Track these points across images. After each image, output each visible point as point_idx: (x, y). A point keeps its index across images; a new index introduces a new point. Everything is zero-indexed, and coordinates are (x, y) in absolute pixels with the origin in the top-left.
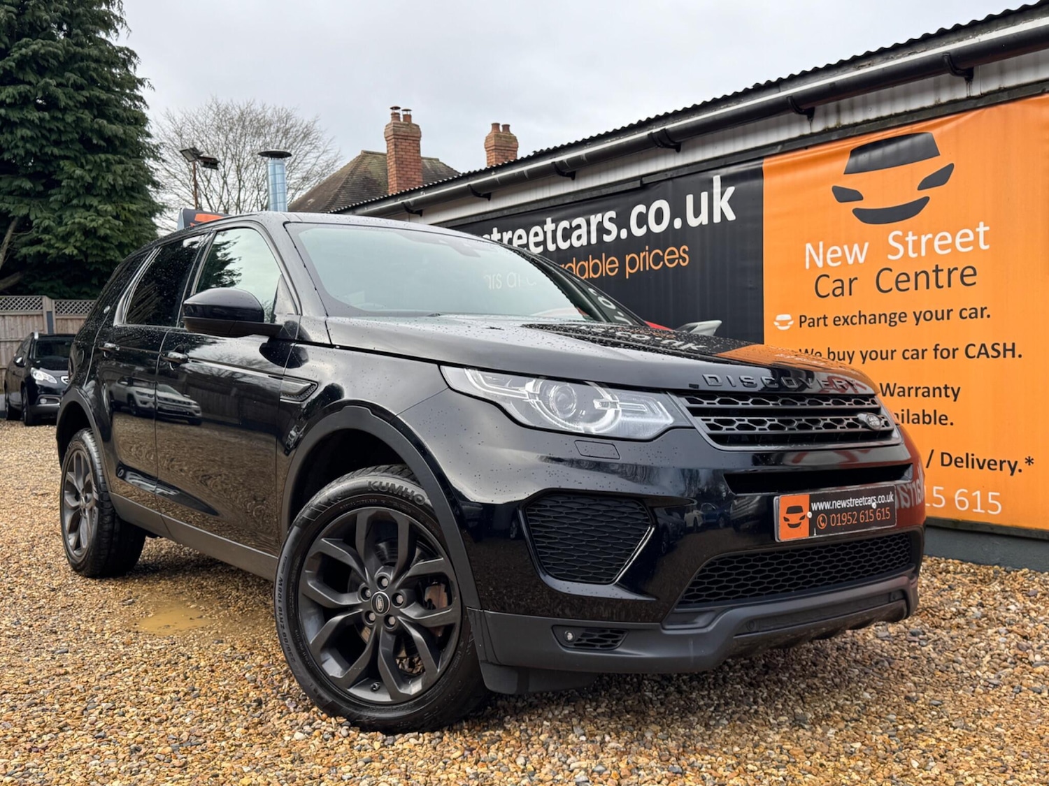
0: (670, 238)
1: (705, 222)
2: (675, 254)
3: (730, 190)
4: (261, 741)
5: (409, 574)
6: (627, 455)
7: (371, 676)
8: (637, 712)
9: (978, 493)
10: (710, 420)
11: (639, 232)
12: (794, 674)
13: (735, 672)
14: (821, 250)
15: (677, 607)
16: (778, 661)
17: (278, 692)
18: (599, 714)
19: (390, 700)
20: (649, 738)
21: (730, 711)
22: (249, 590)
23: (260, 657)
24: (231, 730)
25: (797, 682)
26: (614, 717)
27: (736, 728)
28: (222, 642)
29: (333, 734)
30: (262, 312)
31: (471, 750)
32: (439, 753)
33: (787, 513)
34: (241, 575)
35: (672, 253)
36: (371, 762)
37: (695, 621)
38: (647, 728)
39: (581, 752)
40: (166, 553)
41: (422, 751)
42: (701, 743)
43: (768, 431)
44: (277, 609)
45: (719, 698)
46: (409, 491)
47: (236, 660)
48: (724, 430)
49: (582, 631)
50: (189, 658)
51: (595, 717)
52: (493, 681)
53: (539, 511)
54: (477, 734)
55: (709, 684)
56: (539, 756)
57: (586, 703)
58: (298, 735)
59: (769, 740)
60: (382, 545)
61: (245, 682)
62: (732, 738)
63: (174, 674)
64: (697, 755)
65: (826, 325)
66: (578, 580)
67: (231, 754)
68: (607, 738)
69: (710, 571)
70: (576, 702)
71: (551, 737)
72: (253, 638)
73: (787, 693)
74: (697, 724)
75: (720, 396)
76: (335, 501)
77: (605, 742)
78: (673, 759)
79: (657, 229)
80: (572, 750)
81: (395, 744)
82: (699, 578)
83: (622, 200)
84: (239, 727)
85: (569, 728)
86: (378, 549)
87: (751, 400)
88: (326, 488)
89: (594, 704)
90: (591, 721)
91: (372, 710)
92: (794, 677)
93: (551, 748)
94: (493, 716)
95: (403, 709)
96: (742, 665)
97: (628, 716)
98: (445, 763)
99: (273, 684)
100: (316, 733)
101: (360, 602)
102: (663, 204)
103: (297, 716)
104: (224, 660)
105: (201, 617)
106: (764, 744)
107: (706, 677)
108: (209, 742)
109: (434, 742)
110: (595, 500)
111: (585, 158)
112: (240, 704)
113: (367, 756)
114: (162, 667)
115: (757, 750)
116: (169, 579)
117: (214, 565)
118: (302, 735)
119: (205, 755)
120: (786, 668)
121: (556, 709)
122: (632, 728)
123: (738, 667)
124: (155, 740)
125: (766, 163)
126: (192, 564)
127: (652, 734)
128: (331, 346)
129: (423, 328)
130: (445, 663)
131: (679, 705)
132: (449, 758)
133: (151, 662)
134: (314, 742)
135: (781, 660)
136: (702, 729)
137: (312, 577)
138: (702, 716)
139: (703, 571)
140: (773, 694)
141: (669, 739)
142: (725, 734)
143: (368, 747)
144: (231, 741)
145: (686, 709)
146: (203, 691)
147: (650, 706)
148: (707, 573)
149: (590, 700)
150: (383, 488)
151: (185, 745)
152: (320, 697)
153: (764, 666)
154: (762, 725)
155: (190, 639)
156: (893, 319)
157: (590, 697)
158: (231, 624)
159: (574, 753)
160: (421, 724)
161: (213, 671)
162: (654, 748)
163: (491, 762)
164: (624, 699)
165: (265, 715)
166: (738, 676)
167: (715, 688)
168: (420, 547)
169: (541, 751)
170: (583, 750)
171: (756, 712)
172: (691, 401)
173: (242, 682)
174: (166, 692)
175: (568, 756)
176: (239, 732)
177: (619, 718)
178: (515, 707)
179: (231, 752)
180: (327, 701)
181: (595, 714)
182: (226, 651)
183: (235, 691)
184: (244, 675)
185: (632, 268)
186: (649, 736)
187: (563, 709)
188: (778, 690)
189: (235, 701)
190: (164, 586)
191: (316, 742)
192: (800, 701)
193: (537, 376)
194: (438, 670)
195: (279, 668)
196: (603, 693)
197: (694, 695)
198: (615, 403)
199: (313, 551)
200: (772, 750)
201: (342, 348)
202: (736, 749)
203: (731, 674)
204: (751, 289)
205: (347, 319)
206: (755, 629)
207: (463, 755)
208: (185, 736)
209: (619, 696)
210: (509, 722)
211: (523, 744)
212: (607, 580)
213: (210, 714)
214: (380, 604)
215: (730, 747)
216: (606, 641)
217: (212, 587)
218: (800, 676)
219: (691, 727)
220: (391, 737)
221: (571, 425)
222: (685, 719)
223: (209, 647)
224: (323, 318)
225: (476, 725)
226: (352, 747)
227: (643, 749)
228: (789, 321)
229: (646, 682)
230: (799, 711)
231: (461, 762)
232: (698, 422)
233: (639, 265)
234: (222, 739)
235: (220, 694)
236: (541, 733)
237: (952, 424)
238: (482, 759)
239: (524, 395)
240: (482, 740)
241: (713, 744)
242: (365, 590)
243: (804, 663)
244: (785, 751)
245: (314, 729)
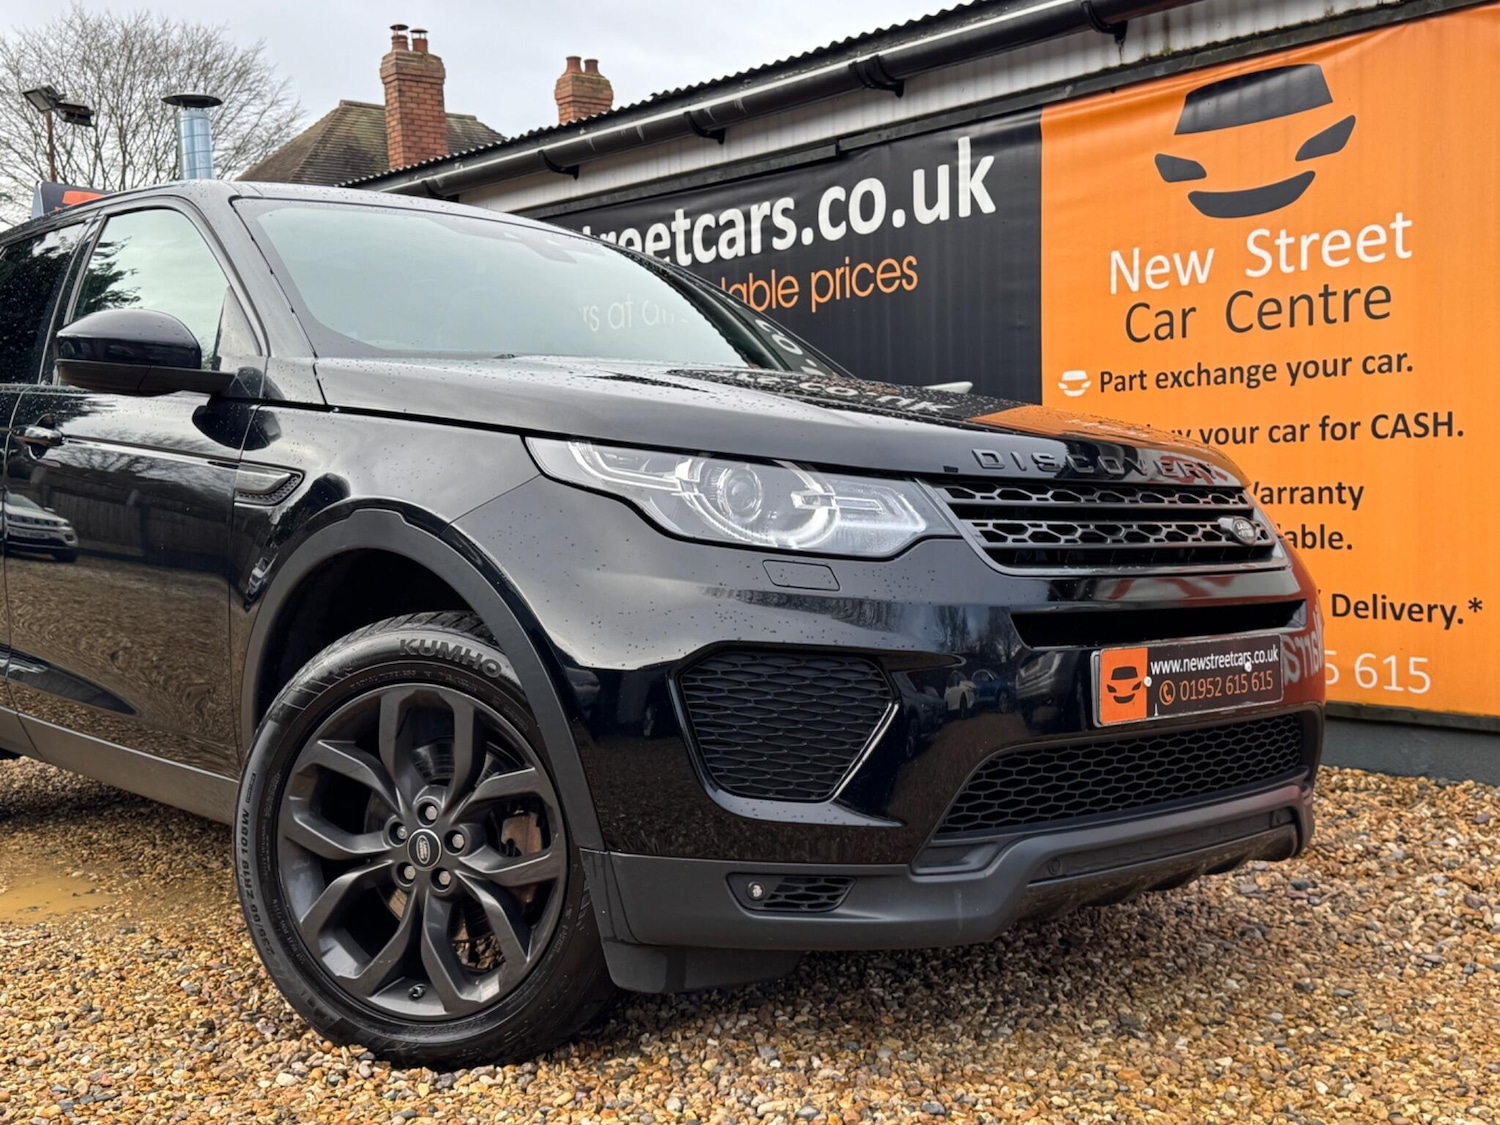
0: (885, 243)
1: (945, 216)
2: (895, 270)
3: (987, 162)
4: (219, 1090)
5: (474, 797)
6: (852, 584)
7: (410, 973)
8: (861, 1021)
9: (1393, 659)
10: (986, 525)
11: (833, 234)
12: (1111, 952)
13: (1015, 951)
14: (1136, 263)
15: (936, 838)
16: (1083, 933)
17: (242, 1010)
18: (798, 1025)
19: (444, 1013)
20: (886, 1060)
21: (1014, 1013)
22: (175, 845)
23: (204, 954)
24: (164, 1073)
25: (1118, 965)
26: (825, 1028)
27: (1026, 1039)
28: (134, 931)
29: (345, 1075)
30: (197, 351)
31: (588, 1091)
32: (532, 1098)
33: (1114, 678)
34: (157, 822)
35: (889, 268)
36: (416, 1116)
37: (965, 859)
38: (881, 1044)
39: (774, 1087)
40: (22, 787)
41: (503, 1096)
42: (971, 1065)
43: (1080, 542)
44: (241, 865)
45: (993, 994)
46: (474, 654)
47: (162, 960)
48: (1009, 542)
49: (779, 881)
50: (78, 958)
51: (793, 1030)
52: (626, 971)
53: (703, 680)
54: (594, 1064)
55: (975, 972)
56: (704, 1095)
57: (776, 1009)
58: (284, 1079)
59: (1083, 1057)
60: (423, 751)
61: (182, 995)
62: (1022, 1055)
63: (53, 985)
64: (967, 1084)
65: (1143, 388)
66: (771, 795)
67: (168, 1113)
68: (816, 1063)
69: (988, 776)
70: (759, 1007)
71: (722, 1064)
72: (189, 923)
73: (1103, 982)
74: (962, 1035)
75: (1001, 486)
76: (342, 674)
77: (812, 1069)
78: (928, 1091)
79: (863, 228)
80: (758, 1083)
81: (455, 1086)
82: (971, 787)
83: (805, 178)
84: (177, 1068)
85: (750, 1048)
86: (417, 757)
87: (1051, 493)
88: (324, 652)
89: (789, 1009)
90: (787, 1037)
91: (412, 1031)
92: (1112, 957)
93: (724, 1081)
94: (619, 1034)
95: (468, 1026)
96: (1026, 941)
97: (847, 1026)
98: (545, 1113)
99: (231, 996)
100: (315, 1073)
101: (388, 848)
102: (875, 186)
103: (279, 1047)
104: (140, 960)
105: (93, 891)
106: (1075, 1064)
107: (969, 961)
108: (125, 1095)
109: (521, 1081)
110: (799, 661)
111: (741, 106)
112: (175, 1031)
113: (407, 1107)
114: (30, 974)
115: (1063, 1074)
116: (30, 830)
117: (109, 806)
118: (290, 1077)
119: (120, 1117)
120: (1097, 943)
121: (727, 1018)
122: (855, 1045)
123: (1020, 943)
124: (29, 1095)
125: (1047, 116)
126: (69, 804)
127: (889, 1053)
128: (326, 408)
129: (491, 375)
130: (538, 946)
131: (929, 1007)
132: (551, 1105)
133: (11, 968)
134: (312, 1088)
135: (1088, 932)
136: (971, 1044)
137: (300, 808)
138: (969, 1023)
139: (977, 776)
140: (1080, 985)
141: (919, 1061)
142: (1009, 1050)
143: (409, 1092)
144: (166, 1093)
145: (941, 1012)
146: (109, 1011)
147: (882, 1009)
148: (984, 779)
149: (782, 1003)
150: (427, 650)
151: (83, 1101)
152: (319, 1014)
153: (1062, 941)
154: (1069, 1035)
155: (76, 928)
156: (1254, 377)
157: (782, 998)
158: (148, 902)
159: (762, 1089)
160: (499, 1050)
161: (122, 979)
162: (895, 1076)
163: (624, 1108)
164: (837, 999)
165: (222, 1047)
166: (1021, 959)
167: (985, 978)
168: (494, 753)
169: (708, 1086)
170: (778, 1082)
171: (1056, 1013)
172: (954, 493)
173: (176, 996)
174: (41, 1016)
175: (753, 1094)
176: (178, 1076)
177: (832, 1030)
178: (657, 1019)
179: (166, 1110)
180: (332, 1020)
181: (792, 1024)
182: (144, 946)
183: (165, 1010)
184: (179, 984)
185: (822, 294)
186: (884, 1056)
187: (738, 1020)
188: (1087, 978)
189: (166, 1027)
190: (22, 843)
191: (316, 1088)
192: (1126, 996)
193: (695, 453)
194: (528, 959)
195: (239, 969)
196: (803, 991)
197: (952, 990)
198: (829, 498)
199: (303, 762)
200: (1090, 1072)
201: (344, 410)
202: (1031, 1073)
203: (1010, 955)
204: (1020, 328)
205: (354, 361)
206: (1060, 873)
207: (574, 1099)
208: (82, 1086)
209: (829, 995)
210: (648, 1044)
211: (676, 1077)
212: (820, 795)
213: (123, 1049)
214: (423, 850)
215: (1019, 1070)
216: (817, 898)
217: (108, 841)
218: (1121, 956)
219: (953, 1040)
220: (447, 1075)
221: (755, 535)
222: (942, 1028)
223: (111, 940)
224: (310, 360)
225: (592, 1050)
226: (380, 1094)
227: (876, 1077)
228: (1084, 381)
229: (873, 973)
230: (1125, 1010)
231: (572, 1110)
232: (967, 528)
233: (834, 287)
234: (148, 1089)
235: (138, 1016)
236: (705, 1059)
237: (1350, 547)
238: (608, 1104)
239: (674, 485)
240: (604, 1073)
241: (991, 1065)
242: (396, 826)
243: (1126, 936)
244: (1110, 1074)
245: (312, 1068)
